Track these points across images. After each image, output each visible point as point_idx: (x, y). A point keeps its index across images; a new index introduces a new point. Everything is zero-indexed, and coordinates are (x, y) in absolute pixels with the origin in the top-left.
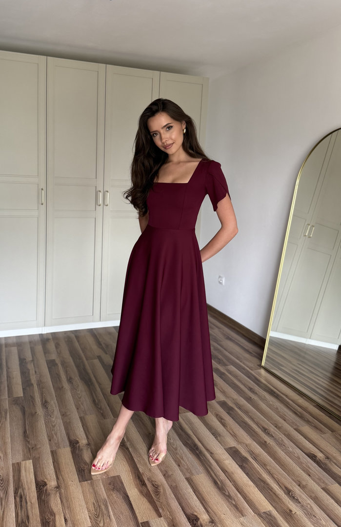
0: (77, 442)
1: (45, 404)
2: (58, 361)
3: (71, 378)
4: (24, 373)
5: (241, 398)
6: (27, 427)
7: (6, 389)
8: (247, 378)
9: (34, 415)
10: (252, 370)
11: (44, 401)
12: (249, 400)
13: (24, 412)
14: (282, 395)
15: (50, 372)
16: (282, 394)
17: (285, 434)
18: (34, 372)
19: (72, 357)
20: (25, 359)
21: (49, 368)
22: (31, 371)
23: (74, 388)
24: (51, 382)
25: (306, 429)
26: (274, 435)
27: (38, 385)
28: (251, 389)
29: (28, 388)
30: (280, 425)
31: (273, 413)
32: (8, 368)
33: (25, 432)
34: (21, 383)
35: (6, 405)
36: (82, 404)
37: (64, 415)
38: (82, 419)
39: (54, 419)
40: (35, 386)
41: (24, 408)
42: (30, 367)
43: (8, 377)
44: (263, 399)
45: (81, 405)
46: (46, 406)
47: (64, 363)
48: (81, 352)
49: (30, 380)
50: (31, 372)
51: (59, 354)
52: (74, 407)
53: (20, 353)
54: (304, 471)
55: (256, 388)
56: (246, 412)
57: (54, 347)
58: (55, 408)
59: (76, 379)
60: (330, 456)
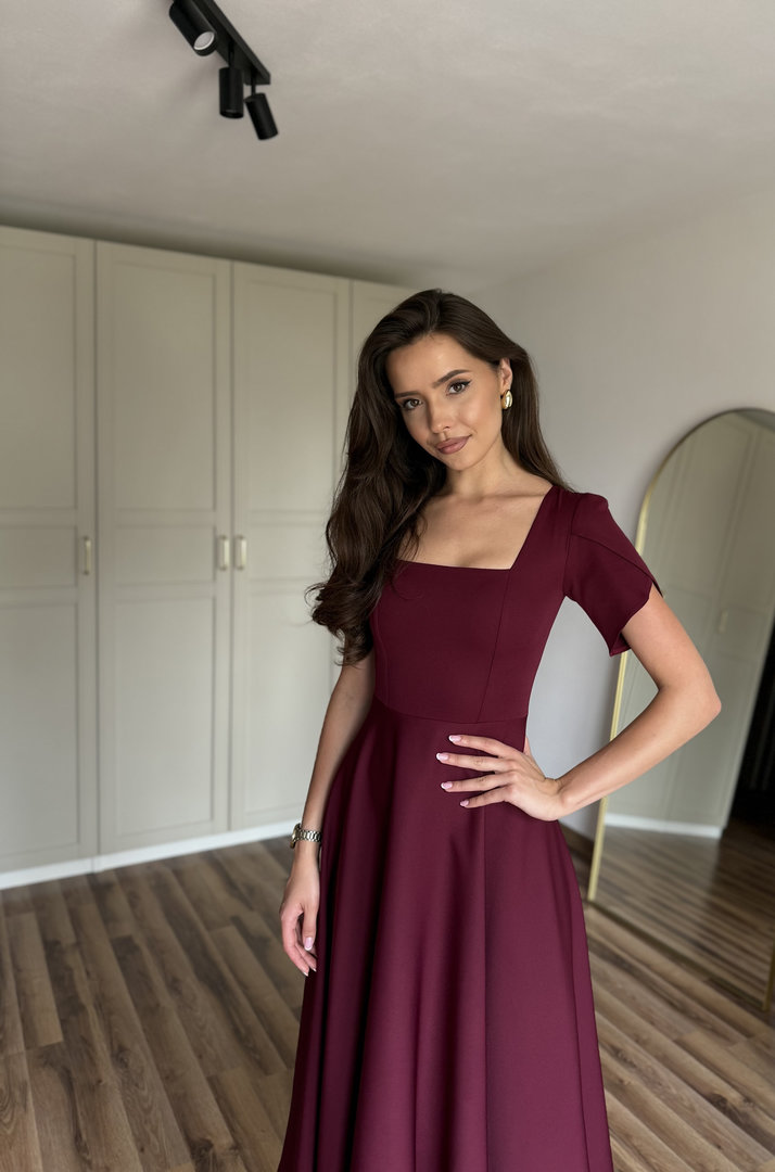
0: (209, 1145)
1: (120, 1055)
2: (139, 940)
3: (175, 980)
6: (82, 1123)
7: (19, 1026)
9: (94, 1087)
13: (71, 1083)
15: (123, 969)
17: (657, 1057)
18: (84, 975)
19: (171, 924)
20: (57, 943)
21: (121, 960)
22: (75, 971)
23: (185, 1006)
24: (128, 996)
25: (698, 1038)
26: (635, 1063)
27: (99, 1006)
29: (73, 1019)
30: (645, 1037)
32: (17, 969)
33: (77, 1137)
34: (54, 1007)
35: (23, 1069)
36: (210, 1043)
37: (169, 1078)
39: (145, 1093)
40: (91, 1009)
41: (68, 1072)
42: (74, 960)
43: (21, 993)
46: (122, 1060)
47: (154, 943)
48: (191, 911)
49: (75, 997)
50: (76, 976)
51: (140, 919)
52: (191, 1053)
53: (44, 927)
54: (706, 1138)
57: (126, 904)
58: (145, 1063)
59: (189, 979)
60: (753, 1096)
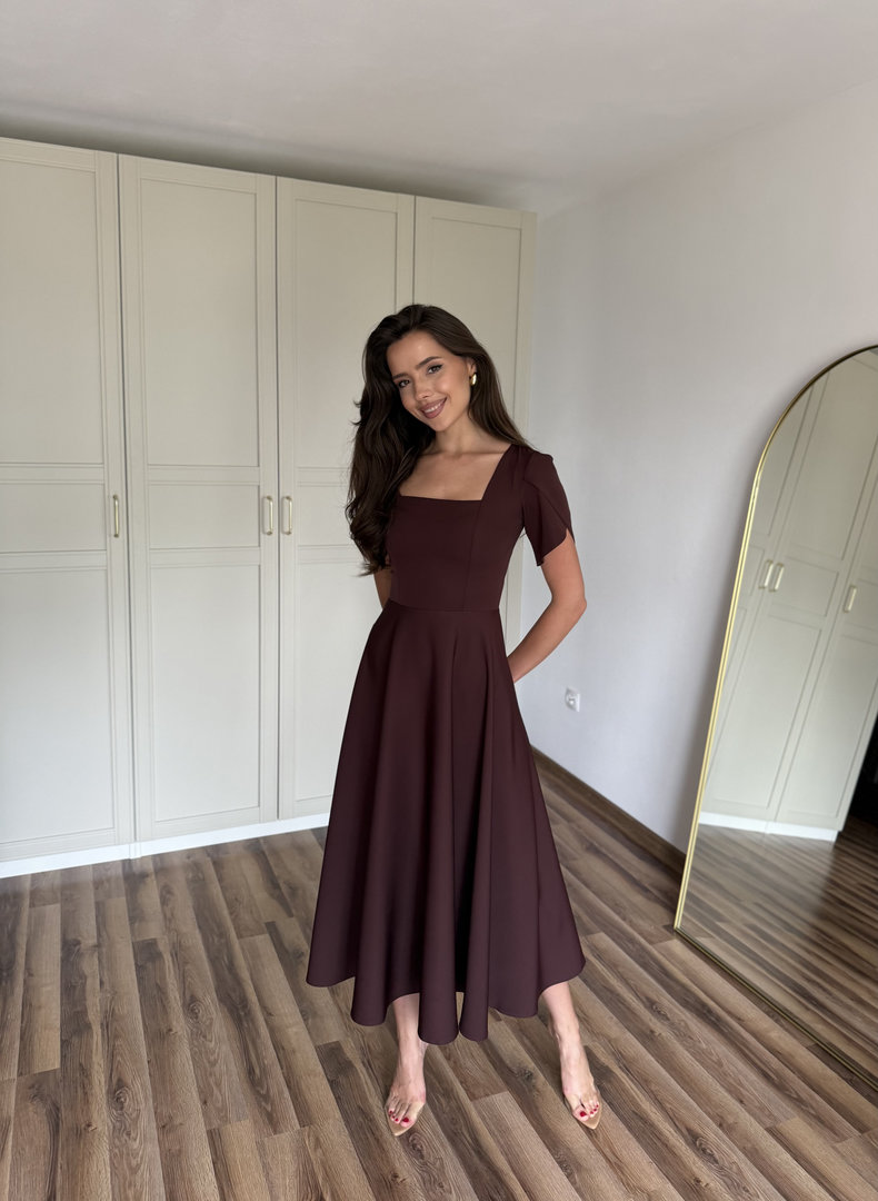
1: (117, 1091)
2: (164, 947)
3: (194, 999)
4: (72, 989)
5: (629, 1036)
7: (17, 1045)
8: (641, 970)
9: (82, 1132)
10: (651, 943)
11: (115, 1080)
12: (647, 1038)
13: (57, 1125)
14: (728, 1019)
15: (140, 980)
16: (729, 1013)
17: (744, 1150)
18: (97, 984)
19: (200, 927)
20: (79, 943)
21: (139, 968)
22: (89, 981)
23: (199, 1034)
24: (140, 1016)
25: (797, 1127)
26: (717, 1157)
27: (106, 1026)
28: (651, 1005)
29: (75, 1040)
30: (731, 1120)
31: (711, 1080)
32: (29, 972)
34: (58, 1023)
35: (10, 1102)
36: (218, 1085)
37: (166, 1127)
38: (215, 1137)
39: (136, 1145)
40: (97, 1030)
41: (58, 1109)
42: (90, 966)
43: (27, 1004)
44: (684, 1035)
45: (216, 1091)
46: (118, 1098)
47: (178, 951)
48: (226, 912)
49: (85, 1012)
50: (88, 987)
51: (169, 920)
52: (195, 1095)
53: (67, 922)
55: (666, 1001)
56: (644, 1082)
57: (157, 900)
58: (142, 1106)
59: (208, 1000)
